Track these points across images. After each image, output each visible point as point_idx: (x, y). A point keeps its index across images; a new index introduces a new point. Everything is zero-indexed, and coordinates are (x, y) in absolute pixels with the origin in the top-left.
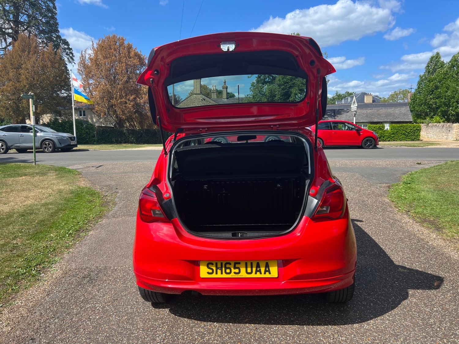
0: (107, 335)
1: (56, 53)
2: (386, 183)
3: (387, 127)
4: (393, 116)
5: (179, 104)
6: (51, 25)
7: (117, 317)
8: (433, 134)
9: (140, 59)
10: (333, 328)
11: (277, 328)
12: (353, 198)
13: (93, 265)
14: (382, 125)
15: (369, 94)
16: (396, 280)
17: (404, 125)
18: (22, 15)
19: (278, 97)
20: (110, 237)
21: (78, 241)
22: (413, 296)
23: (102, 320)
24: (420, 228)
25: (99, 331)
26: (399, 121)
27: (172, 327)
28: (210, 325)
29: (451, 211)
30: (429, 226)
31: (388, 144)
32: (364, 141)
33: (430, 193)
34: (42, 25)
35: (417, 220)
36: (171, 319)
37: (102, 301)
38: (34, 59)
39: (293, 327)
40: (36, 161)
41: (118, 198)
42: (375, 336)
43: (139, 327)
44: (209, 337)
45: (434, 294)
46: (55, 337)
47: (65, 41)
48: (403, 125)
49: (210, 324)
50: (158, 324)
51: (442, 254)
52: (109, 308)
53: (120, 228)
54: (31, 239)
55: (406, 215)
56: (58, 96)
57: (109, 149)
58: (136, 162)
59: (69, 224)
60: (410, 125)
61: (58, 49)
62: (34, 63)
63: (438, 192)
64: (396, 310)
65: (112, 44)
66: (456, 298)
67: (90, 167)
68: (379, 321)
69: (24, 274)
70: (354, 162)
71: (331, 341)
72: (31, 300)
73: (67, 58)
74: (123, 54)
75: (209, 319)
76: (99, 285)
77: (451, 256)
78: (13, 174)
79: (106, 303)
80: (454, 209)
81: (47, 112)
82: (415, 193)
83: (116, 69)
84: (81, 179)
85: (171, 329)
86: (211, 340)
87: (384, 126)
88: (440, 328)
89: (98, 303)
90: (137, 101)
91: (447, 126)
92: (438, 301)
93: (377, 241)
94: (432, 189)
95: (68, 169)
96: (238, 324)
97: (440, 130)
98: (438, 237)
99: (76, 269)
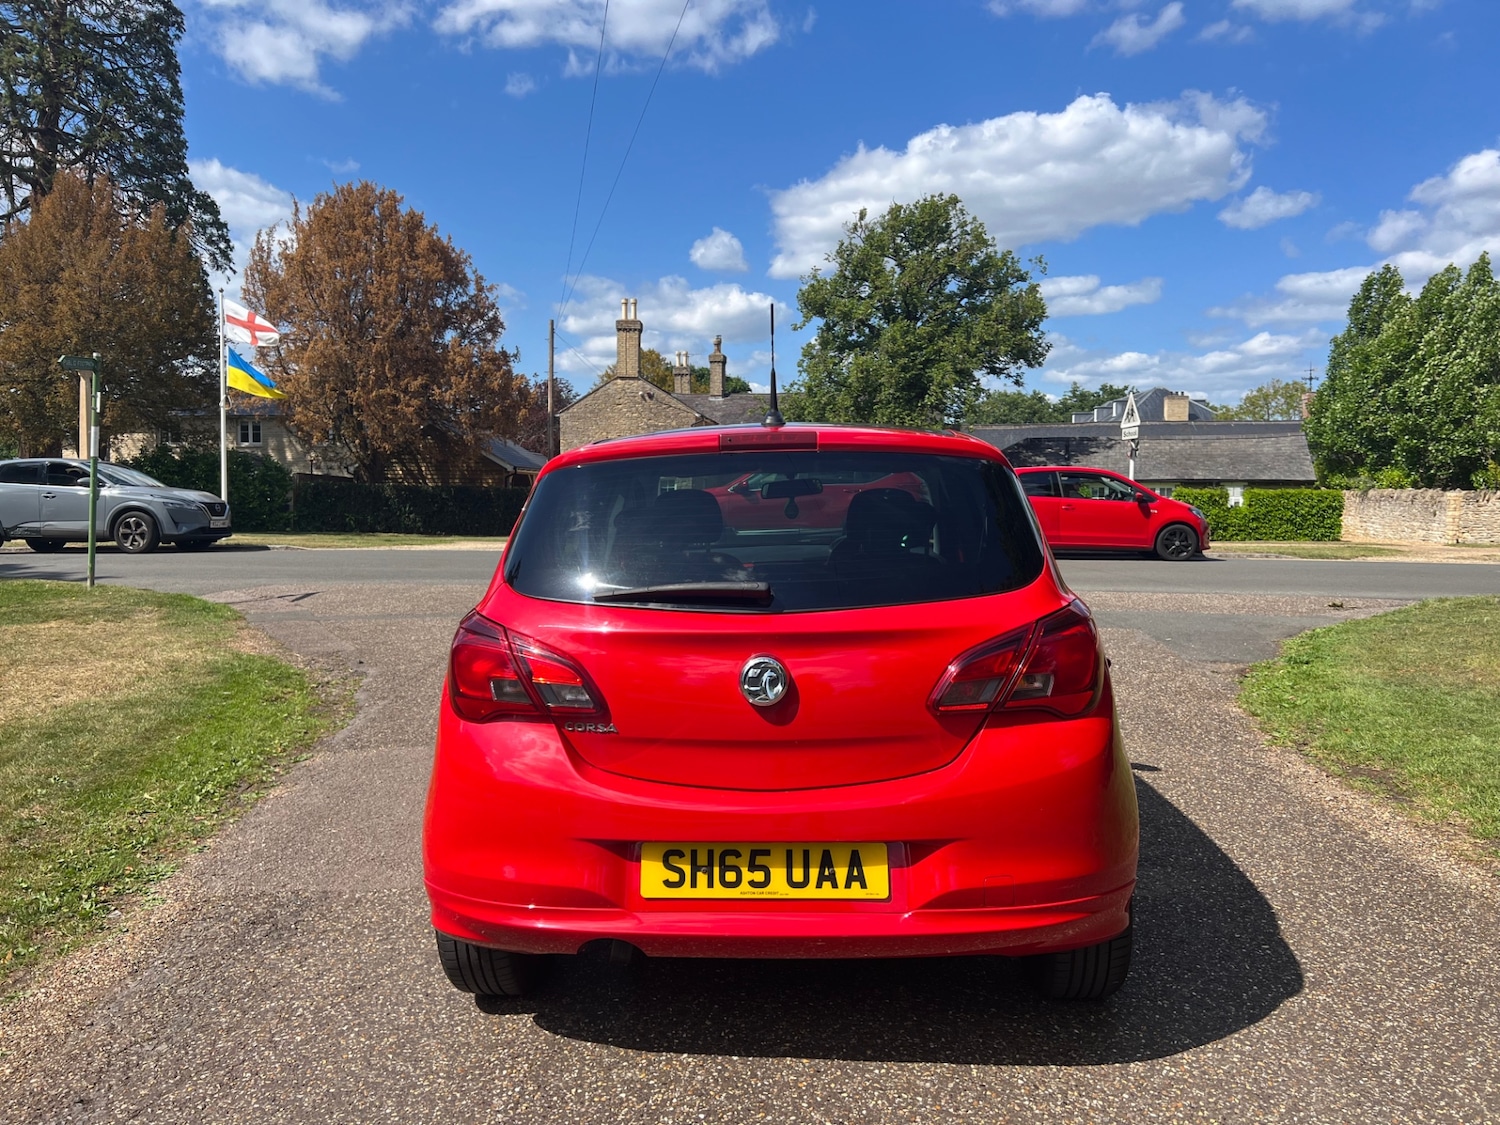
0: (332, 1090)
1: (173, 238)
2: (1232, 662)
3: (1236, 497)
4: (1255, 462)
5: (568, 409)
6: (161, 149)
7: (363, 1040)
8: (1383, 523)
9: (445, 263)
10: (1064, 1074)
11: (883, 1071)
12: (1128, 701)
13: (284, 886)
14: (1219, 492)
15: (1180, 394)
16: (1262, 940)
17: (1288, 490)
18: (68, 113)
19: (889, 394)
20: (338, 805)
21: (234, 815)
22: (1319, 985)
23: (313, 1047)
24: (1339, 792)
25: (304, 1078)
26: (1274, 478)
27: (545, 1067)
28: (669, 1061)
29: (1437, 744)
30: (1367, 787)
31: (1241, 550)
32: (1162, 534)
33: (1371, 691)
34: (132, 148)
35: (1332, 768)
36: (541, 1044)
37: (314, 992)
38: (100, 252)
39: (936, 1068)
40: (96, 575)
41: (364, 690)
42: (1197, 1099)
43: (435, 1068)
44: (663, 1094)
45: (1384, 982)
46: (160, 1096)
47: (204, 202)
48: (1288, 493)
49: (667, 1059)
50: (498, 1059)
51: (1412, 867)
52: (336, 1011)
53: (370, 780)
54: (78, 804)
55: (1296, 753)
56: (174, 375)
57: (337, 547)
58: (426, 584)
59: (203, 765)
60: (1307, 491)
61: (180, 223)
62: (101, 265)
63: (1397, 689)
64: (1264, 1026)
65: (356, 212)
66: (1455, 993)
67: (272, 597)
68: (1210, 1055)
69: (56, 910)
70: (1130, 597)
71: (1058, 1109)
72: (79, 988)
73: (211, 255)
74: (391, 244)
75: (666, 1045)
76: (304, 945)
77: (1440, 875)
78: (17, 612)
79: (325, 998)
80: (1447, 738)
81: (133, 424)
82: (1324, 691)
83: (366, 292)
84: (245, 632)
85: (542, 1072)
86: (671, 1104)
87: (1227, 494)
88: (1402, 1078)
89: (299, 999)
90: (433, 395)
91: (1427, 499)
92: (1399, 1000)
93: (1203, 826)
94: (1378, 680)
95: (200, 600)
96: (758, 1059)
97: (1405, 511)
98: (1398, 818)
99: (226, 899)
